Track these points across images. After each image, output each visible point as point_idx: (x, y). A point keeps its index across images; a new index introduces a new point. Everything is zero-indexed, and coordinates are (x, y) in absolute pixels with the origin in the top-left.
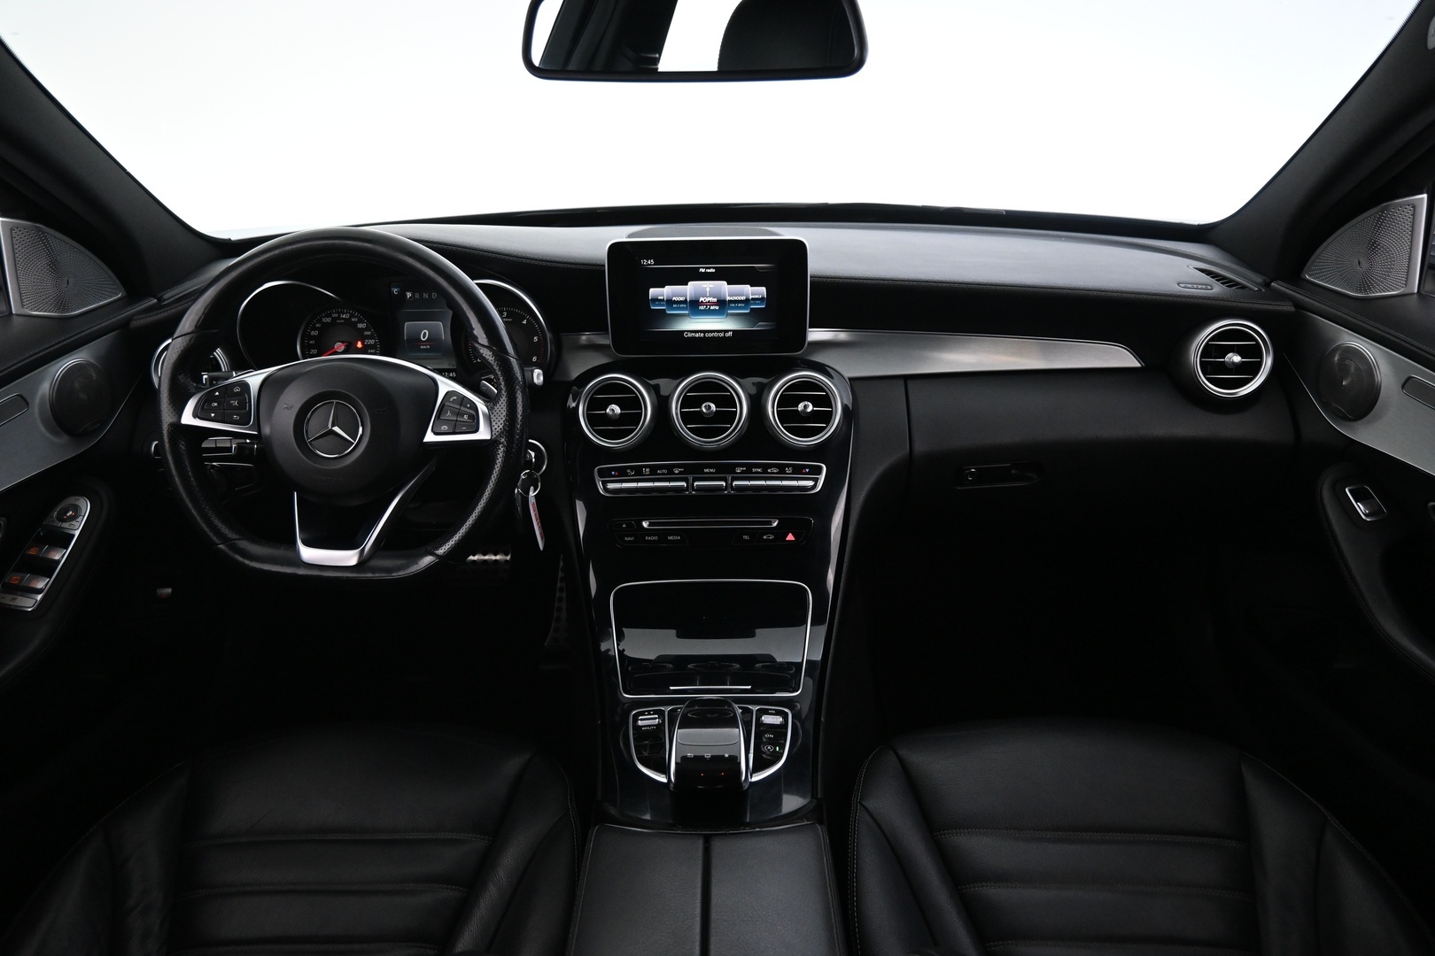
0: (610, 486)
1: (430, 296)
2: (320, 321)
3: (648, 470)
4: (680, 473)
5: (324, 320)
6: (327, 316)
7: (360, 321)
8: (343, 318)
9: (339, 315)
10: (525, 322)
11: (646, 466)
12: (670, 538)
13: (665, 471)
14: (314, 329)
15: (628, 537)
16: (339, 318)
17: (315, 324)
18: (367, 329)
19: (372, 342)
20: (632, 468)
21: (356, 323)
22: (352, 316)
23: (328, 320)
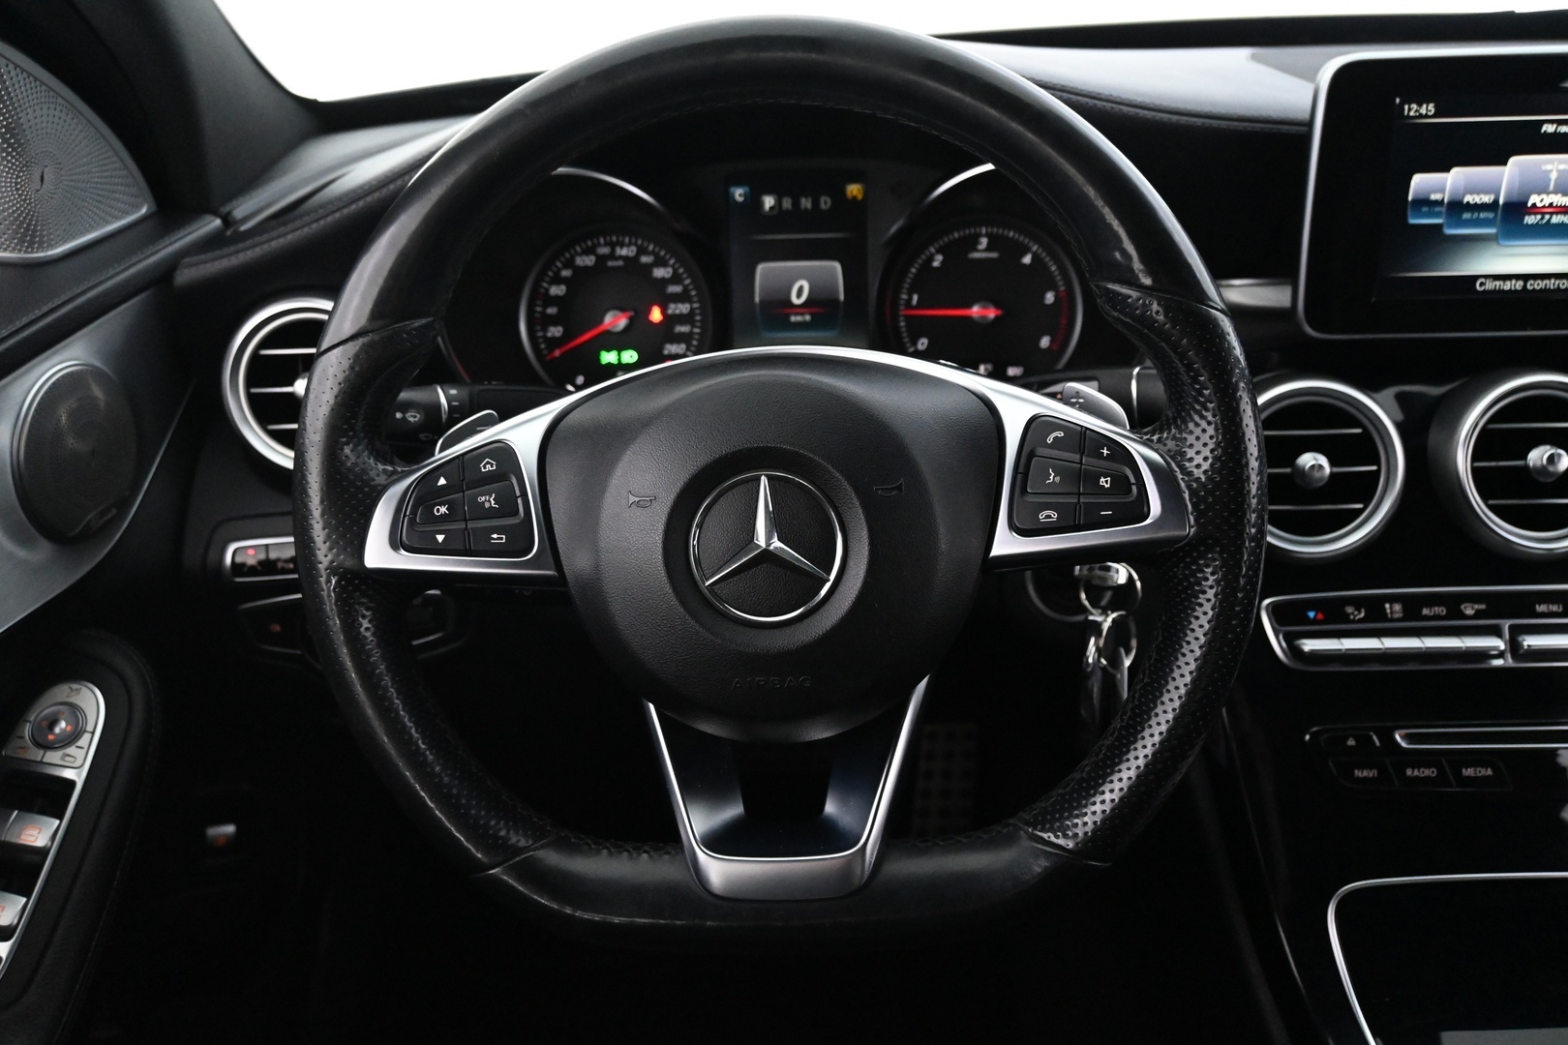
0: (1309, 645)
1: (816, 203)
2: (569, 264)
3: (1397, 607)
4: (1478, 615)
5: (580, 261)
6: (587, 252)
7: (661, 262)
8: (621, 257)
9: (613, 250)
10: (1027, 259)
11: (1392, 599)
12: (1468, 772)
13: (1441, 610)
14: (558, 280)
15: (1362, 768)
16: (612, 256)
17: (559, 270)
18: (675, 279)
19: (683, 308)
20: (1358, 602)
21: (649, 267)
22: (642, 251)
23: (588, 261)
